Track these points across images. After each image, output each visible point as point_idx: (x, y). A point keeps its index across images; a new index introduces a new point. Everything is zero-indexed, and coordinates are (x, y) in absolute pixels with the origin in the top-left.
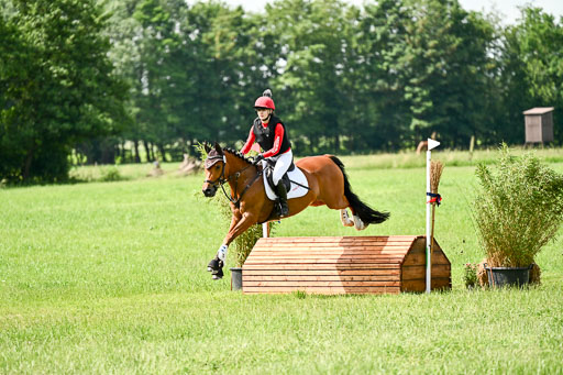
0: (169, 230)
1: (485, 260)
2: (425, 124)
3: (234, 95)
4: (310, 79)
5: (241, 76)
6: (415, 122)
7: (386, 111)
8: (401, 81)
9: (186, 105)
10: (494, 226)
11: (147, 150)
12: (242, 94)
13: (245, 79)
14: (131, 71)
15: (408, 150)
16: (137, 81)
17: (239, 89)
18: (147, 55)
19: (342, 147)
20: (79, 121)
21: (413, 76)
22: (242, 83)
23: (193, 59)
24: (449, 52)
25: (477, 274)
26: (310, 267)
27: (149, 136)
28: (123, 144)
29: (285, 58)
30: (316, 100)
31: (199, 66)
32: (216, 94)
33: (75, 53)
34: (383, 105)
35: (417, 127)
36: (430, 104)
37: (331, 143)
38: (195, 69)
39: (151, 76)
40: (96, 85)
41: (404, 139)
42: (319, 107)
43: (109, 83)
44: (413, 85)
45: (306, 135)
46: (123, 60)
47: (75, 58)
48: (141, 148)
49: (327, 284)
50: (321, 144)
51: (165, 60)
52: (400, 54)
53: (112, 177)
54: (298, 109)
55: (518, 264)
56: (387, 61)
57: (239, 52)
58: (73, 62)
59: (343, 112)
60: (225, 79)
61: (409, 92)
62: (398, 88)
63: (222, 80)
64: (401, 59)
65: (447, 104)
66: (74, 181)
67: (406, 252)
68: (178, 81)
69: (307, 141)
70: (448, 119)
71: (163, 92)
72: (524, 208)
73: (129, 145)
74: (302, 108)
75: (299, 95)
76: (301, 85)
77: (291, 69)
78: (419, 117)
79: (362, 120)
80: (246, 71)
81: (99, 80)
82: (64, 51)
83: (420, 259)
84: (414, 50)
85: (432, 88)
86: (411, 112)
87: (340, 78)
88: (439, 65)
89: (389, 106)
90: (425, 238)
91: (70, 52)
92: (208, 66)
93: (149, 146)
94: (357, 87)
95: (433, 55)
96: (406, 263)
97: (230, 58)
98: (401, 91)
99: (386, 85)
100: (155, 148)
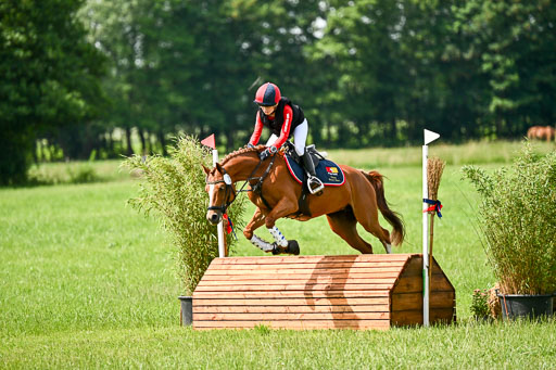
0: (133, 248)
1: (497, 285)
2: (508, 104)
3: (256, 66)
4: (357, 45)
5: (266, 41)
6: (496, 102)
7: (458, 87)
8: (476, 47)
9: (194, 81)
10: (508, 241)
11: (143, 140)
12: (268, 66)
13: (271, 46)
14: (119, 36)
15: (487, 139)
16: (129, 48)
17: (264, 59)
18: (142, 13)
19: (400, 136)
20: (40, 102)
21: (493, 40)
22: (267, 51)
23: (202, 19)
24: (540, 8)
25: (488, 302)
26: (278, 294)
27: (144, 122)
28: (111, 132)
29: (324, 16)
30: (363, 72)
31: (211, 29)
32: (233, 66)
33: (34, 14)
34: (453, 79)
35: (498, 109)
36: (515, 77)
37: (385, 131)
38: (204, 33)
39: (147, 42)
40: (62, 55)
41: (482, 124)
42: (368, 83)
43: (79, 53)
44: (493, 53)
45: (351, 119)
46: (110, 21)
47: (34, 20)
48: (135, 137)
49: (298, 316)
50: (373, 132)
51: (165, 21)
52: (476, 11)
53: (85, 178)
54: (341, 84)
55: (539, 291)
56: (459, 20)
57: (264, 9)
58: (30, 24)
59: (402, 89)
60: (246, 45)
61: (487, 61)
62: (474, 57)
63: (240, 46)
64: (477, 18)
65: (537, 77)
66: (35, 183)
67: (397, 275)
68: (183, 49)
69: (352, 127)
70: (539, 97)
71: (162, 62)
72: (547, 218)
73: (118, 134)
74: (346, 83)
75: (342, 66)
76: (345, 52)
77: (331, 33)
78: (503, 95)
79: (426, 100)
80: (273, 33)
81: (66, 49)
82: (19, 10)
83: (415, 285)
84: (494, 6)
85: (518, 56)
86: (491, 88)
87: (396, 44)
88: (527, 25)
89: (462, 80)
90: (422, 257)
91: (28, 12)
92: (222, 28)
93: (146, 135)
94: (419, 54)
95: (520, 12)
96: (397, 290)
97: (251, 17)
98: (478, 60)
99: (458, 52)
100: (153, 139)
